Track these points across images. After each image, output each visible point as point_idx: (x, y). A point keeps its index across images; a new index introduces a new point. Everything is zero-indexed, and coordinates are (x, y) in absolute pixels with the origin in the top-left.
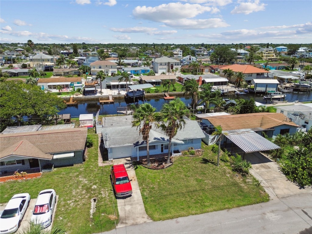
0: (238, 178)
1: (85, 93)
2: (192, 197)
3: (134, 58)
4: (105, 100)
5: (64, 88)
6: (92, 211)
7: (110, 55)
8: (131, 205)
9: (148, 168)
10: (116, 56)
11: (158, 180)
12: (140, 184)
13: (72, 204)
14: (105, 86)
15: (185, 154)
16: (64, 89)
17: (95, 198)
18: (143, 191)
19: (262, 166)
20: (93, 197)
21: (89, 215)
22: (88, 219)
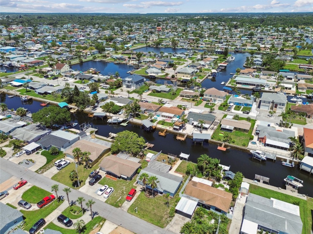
0: (166, 216)
2: (144, 212)
4: (181, 137)
6: (118, 200)
7: (254, 61)
8: (128, 204)
9: (145, 195)
11: (142, 201)
12: (136, 199)
13: (116, 195)
17: (122, 196)
21: (116, 201)
22: (115, 202)
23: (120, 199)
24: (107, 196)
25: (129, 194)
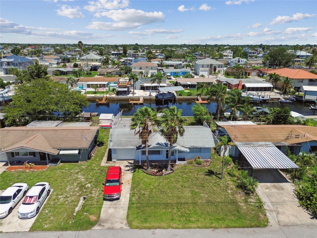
0: (240, 197)
1: (118, 93)
2: (180, 210)
3: (179, 59)
4: (135, 101)
5: (101, 87)
6: (77, 209)
7: (157, 56)
8: (116, 208)
9: (147, 173)
10: (163, 57)
11: (152, 187)
12: (133, 189)
13: (62, 199)
14: (139, 87)
15: (191, 163)
16: (101, 89)
17: (85, 197)
18: (132, 195)
19: (273, 186)
20: (84, 195)
21: (73, 212)
22: (71, 216)
23: (84, 206)
24: (33, 207)
25: (108, 181)
